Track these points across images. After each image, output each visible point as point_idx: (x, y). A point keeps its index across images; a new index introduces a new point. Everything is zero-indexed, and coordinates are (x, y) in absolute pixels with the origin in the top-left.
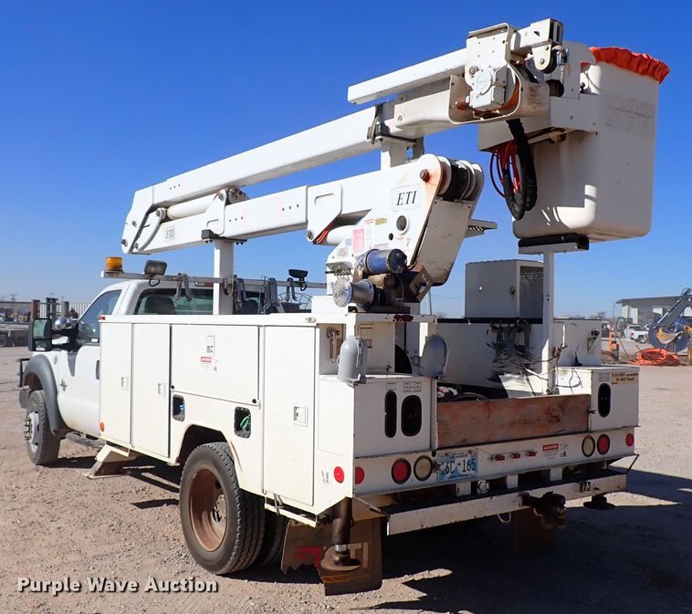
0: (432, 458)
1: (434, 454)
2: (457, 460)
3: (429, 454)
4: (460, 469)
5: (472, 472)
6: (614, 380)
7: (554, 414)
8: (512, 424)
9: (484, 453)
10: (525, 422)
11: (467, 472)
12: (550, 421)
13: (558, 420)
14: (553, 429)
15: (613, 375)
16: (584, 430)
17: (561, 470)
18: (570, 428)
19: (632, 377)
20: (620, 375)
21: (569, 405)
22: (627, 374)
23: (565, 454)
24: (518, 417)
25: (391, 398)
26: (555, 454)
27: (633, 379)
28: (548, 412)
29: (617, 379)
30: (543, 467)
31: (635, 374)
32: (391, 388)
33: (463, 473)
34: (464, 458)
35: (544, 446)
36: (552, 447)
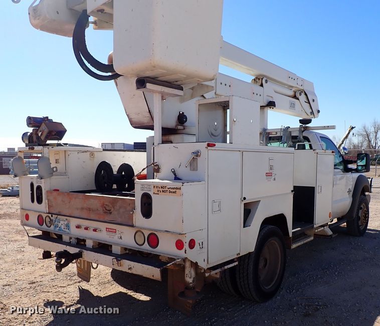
0: (51, 218)
1: (52, 216)
2: (62, 222)
3: (50, 215)
4: (63, 227)
5: (67, 230)
6: (156, 190)
7: (108, 208)
8: (82, 209)
9: (74, 222)
10: (89, 209)
12: (105, 212)
13: (111, 213)
14: (107, 218)
15: (154, 187)
16: (131, 224)
17: (119, 248)
18: (119, 220)
19: (174, 190)
20: (162, 187)
21: (118, 204)
22: (169, 187)
23: (121, 238)
24: (85, 206)
25: (32, 185)
26: (114, 236)
27: (175, 192)
28: (103, 206)
29: (158, 191)
30: (106, 241)
31: (177, 188)
32: (32, 180)
33: (64, 230)
34: (64, 222)
35: (107, 228)
36: (112, 230)
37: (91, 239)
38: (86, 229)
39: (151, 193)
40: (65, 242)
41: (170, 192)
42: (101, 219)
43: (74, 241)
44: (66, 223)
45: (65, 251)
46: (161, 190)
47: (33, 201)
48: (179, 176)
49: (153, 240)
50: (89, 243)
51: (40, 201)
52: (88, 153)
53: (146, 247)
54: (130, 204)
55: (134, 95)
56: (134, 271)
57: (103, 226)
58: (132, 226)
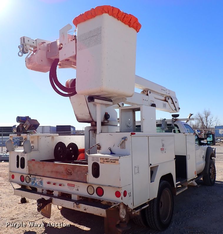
0: (30, 177)
1: (30, 176)
2: (37, 180)
3: (29, 176)
4: (38, 183)
5: (41, 185)
6: (102, 161)
7: (69, 172)
8: (52, 172)
9: (45, 180)
10: (57, 172)
11: (39, 185)
12: (67, 174)
13: (71, 174)
14: (69, 178)
15: (101, 159)
16: (85, 181)
17: (77, 196)
18: (77, 179)
19: (114, 161)
20: (106, 159)
21: (77, 169)
22: (111, 159)
23: (78, 190)
24: (54, 170)
25: (18, 157)
26: (73, 189)
27: (115, 162)
28: (66, 170)
29: (103, 161)
30: (67, 192)
31: (116, 160)
32: (18, 154)
33: (38, 185)
34: (38, 180)
35: (68, 184)
36: (71, 185)
37: (57, 190)
38: (54, 184)
39: (99, 163)
40: (39, 192)
41: (111, 162)
42: (65, 178)
43: (45, 192)
44: (40, 180)
45: (43, 198)
46: (106, 161)
47: (18, 167)
48: (113, 152)
49: (100, 191)
50: (56, 193)
51: (23, 167)
52: (51, 137)
53: (95, 196)
54: (84, 169)
55: (81, 104)
56: (88, 211)
57: (65, 182)
58: (86, 182)
